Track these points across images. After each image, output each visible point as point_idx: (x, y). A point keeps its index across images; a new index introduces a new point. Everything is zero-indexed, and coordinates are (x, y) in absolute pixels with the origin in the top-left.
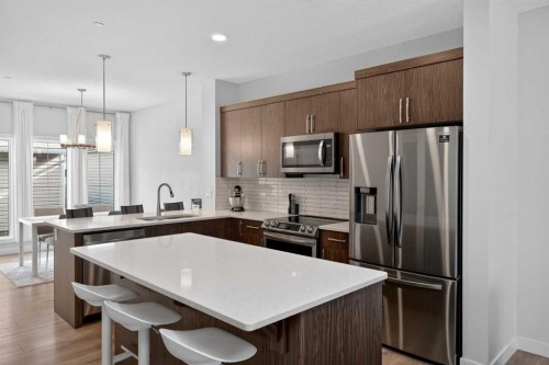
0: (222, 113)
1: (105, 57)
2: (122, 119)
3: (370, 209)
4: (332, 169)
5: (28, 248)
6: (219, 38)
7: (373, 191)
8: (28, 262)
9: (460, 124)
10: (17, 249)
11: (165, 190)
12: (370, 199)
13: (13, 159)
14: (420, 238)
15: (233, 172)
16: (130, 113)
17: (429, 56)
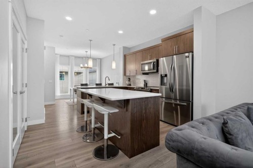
0: (125, 56)
1: (91, 41)
2: (98, 61)
3: (165, 81)
4: (155, 71)
5: (72, 97)
6: (121, 32)
7: (166, 75)
8: (72, 100)
9: (193, 52)
10: (69, 97)
11: (107, 78)
12: (165, 78)
13: (69, 73)
14: (184, 92)
15: (128, 74)
16: (101, 59)
17: (184, 32)
